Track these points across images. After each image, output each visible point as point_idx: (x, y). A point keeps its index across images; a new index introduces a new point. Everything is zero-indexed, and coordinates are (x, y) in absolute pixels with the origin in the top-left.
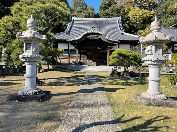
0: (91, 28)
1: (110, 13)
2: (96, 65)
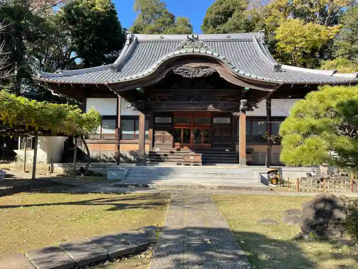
2: (201, 164)
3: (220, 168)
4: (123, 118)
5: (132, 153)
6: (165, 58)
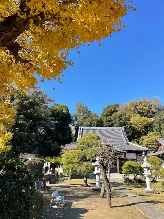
1: (113, 120)
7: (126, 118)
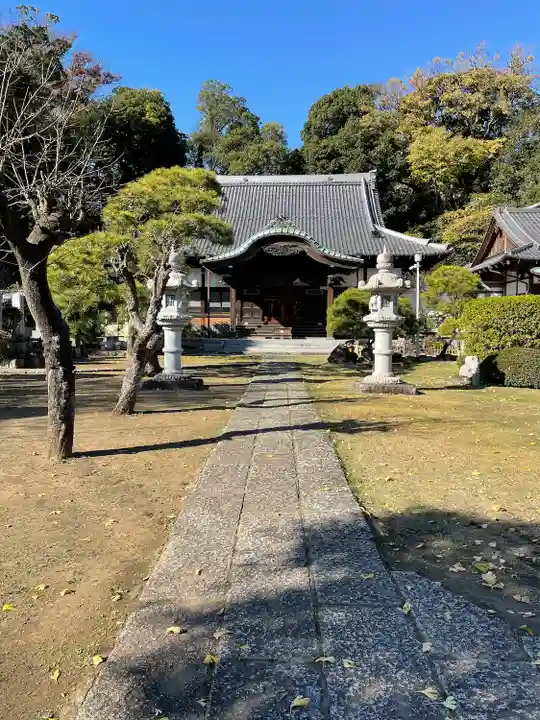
0: (273, 221)
1: (341, 151)
2: (291, 337)
3: (309, 340)
4: (213, 289)
5: (216, 326)
6: (255, 238)
7: (392, 141)
